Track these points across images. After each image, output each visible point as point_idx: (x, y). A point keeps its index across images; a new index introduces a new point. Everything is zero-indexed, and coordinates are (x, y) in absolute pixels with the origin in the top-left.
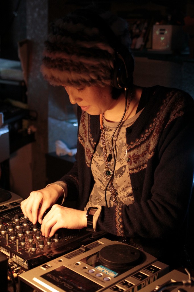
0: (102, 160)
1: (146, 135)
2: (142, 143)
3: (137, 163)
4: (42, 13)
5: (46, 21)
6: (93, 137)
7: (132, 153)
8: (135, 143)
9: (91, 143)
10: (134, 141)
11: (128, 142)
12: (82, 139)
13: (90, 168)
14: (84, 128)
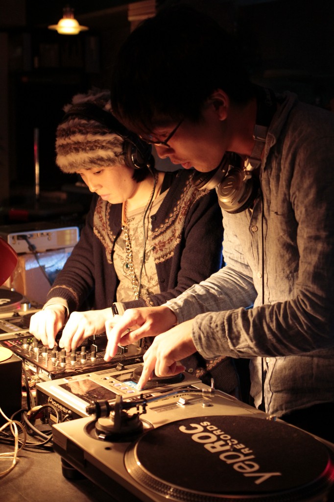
1: (171, 219)
3: (163, 251)
9: (109, 237)
10: (159, 228)
14: (101, 221)
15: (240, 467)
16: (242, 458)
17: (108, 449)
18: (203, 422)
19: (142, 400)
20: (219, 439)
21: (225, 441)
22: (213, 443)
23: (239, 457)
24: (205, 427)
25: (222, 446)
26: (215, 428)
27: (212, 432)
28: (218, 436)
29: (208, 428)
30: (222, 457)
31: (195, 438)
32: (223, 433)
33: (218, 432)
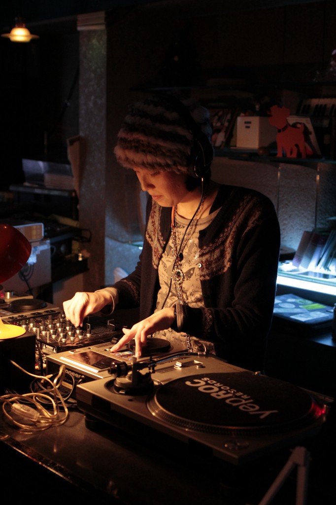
0: (170, 261)
1: (220, 240)
2: (216, 248)
3: (209, 269)
4: (99, 102)
5: (104, 112)
6: (162, 235)
7: (204, 259)
8: (209, 248)
9: (159, 242)
10: (207, 246)
11: (201, 246)
12: (150, 237)
13: (157, 270)
14: (153, 225)
15: (244, 408)
16: (244, 402)
17: (130, 400)
18: (203, 378)
19: (151, 362)
20: (220, 390)
21: (226, 391)
22: (217, 392)
23: (241, 401)
24: (206, 382)
25: (225, 394)
26: (215, 382)
27: (213, 385)
28: (219, 388)
29: (209, 382)
30: (228, 401)
31: (201, 389)
32: (222, 385)
33: (218, 385)
